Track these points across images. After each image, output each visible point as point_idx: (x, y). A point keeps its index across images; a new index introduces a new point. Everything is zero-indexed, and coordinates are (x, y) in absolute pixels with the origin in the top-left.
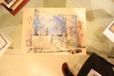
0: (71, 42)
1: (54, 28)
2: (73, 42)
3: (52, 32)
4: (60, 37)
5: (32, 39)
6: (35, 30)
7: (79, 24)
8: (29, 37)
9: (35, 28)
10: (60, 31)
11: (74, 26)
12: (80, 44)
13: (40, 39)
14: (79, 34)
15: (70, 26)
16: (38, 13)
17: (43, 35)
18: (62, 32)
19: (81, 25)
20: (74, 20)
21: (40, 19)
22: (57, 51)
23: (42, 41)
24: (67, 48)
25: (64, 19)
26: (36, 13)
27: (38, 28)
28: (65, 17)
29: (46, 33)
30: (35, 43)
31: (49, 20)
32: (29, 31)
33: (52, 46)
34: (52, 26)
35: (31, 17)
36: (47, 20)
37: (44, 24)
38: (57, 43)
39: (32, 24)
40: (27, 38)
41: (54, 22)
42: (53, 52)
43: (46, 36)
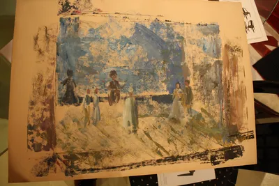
0: (204, 120)
1: (139, 70)
2: (214, 121)
3: (134, 88)
4: (165, 105)
5: (52, 118)
6: (65, 83)
7: (227, 56)
8: (39, 111)
9: (65, 74)
10: (165, 82)
11: (213, 63)
12: (236, 126)
13: (87, 117)
14: (231, 92)
15: (197, 62)
16: (73, 17)
17: (100, 99)
19: (234, 59)
20: (208, 40)
21: (84, 39)
22: (159, 161)
23: (95, 124)
24: (195, 146)
25: (173, 36)
26: (66, 16)
27: (76, 74)
28: (177, 29)
29: (109, 92)
30: (69, 135)
31: (117, 41)
32: (41, 87)
33: (138, 143)
34: (134, 62)
35: (49, 32)
36: (112, 41)
37: (100, 57)
38: (155, 128)
39: (52, 57)
40: (33, 116)
41: (140, 47)
42: (143, 163)
43: (111, 104)
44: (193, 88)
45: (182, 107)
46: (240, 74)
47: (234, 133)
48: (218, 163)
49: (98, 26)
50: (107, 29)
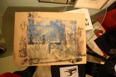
0: (70, 50)
1: (51, 35)
2: (73, 51)
3: (50, 40)
4: (59, 45)
5: (26, 48)
6: (30, 38)
7: (78, 31)
8: (22, 46)
10: (59, 39)
11: (74, 33)
12: (80, 52)
13: (36, 48)
14: (79, 42)
15: (69, 33)
16: (32, 18)
18: (60, 40)
19: (81, 32)
20: (73, 26)
21: (35, 25)
22: (56, 61)
23: (38, 50)
24: (67, 58)
25: (62, 25)
26: (30, 18)
27: (33, 36)
28: (63, 22)
29: (42, 41)
30: (31, 53)
31: (45, 26)
32: (23, 39)
33: (50, 56)
34: (50, 33)
35: (25, 23)
36: (44, 26)
37: (40, 31)
38: (55, 52)
39: (26, 30)
40: (21, 48)
41: (52, 28)
42: (52, 62)
43: (43, 45)
44: (67, 40)
45: (63, 46)
46: (82, 36)
47: (80, 54)
48: (74, 63)
49: (39, 21)
50: (42, 22)
